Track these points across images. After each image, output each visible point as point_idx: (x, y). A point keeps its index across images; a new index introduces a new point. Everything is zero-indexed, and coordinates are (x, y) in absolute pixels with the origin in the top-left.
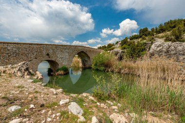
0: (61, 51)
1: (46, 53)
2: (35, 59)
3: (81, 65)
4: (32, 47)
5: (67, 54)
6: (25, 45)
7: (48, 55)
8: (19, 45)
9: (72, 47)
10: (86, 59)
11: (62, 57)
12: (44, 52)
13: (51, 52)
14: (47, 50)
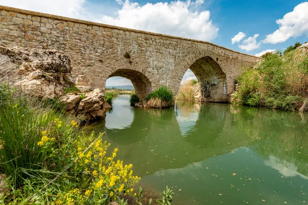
0: (158, 51)
1: (124, 52)
2: (99, 64)
3: (198, 96)
4: (93, 31)
5: (172, 61)
6: (77, 25)
7: (127, 56)
8: (65, 23)
9: (184, 43)
10: (215, 79)
11: (160, 64)
12: (120, 50)
13: (134, 49)
14: (126, 43)
